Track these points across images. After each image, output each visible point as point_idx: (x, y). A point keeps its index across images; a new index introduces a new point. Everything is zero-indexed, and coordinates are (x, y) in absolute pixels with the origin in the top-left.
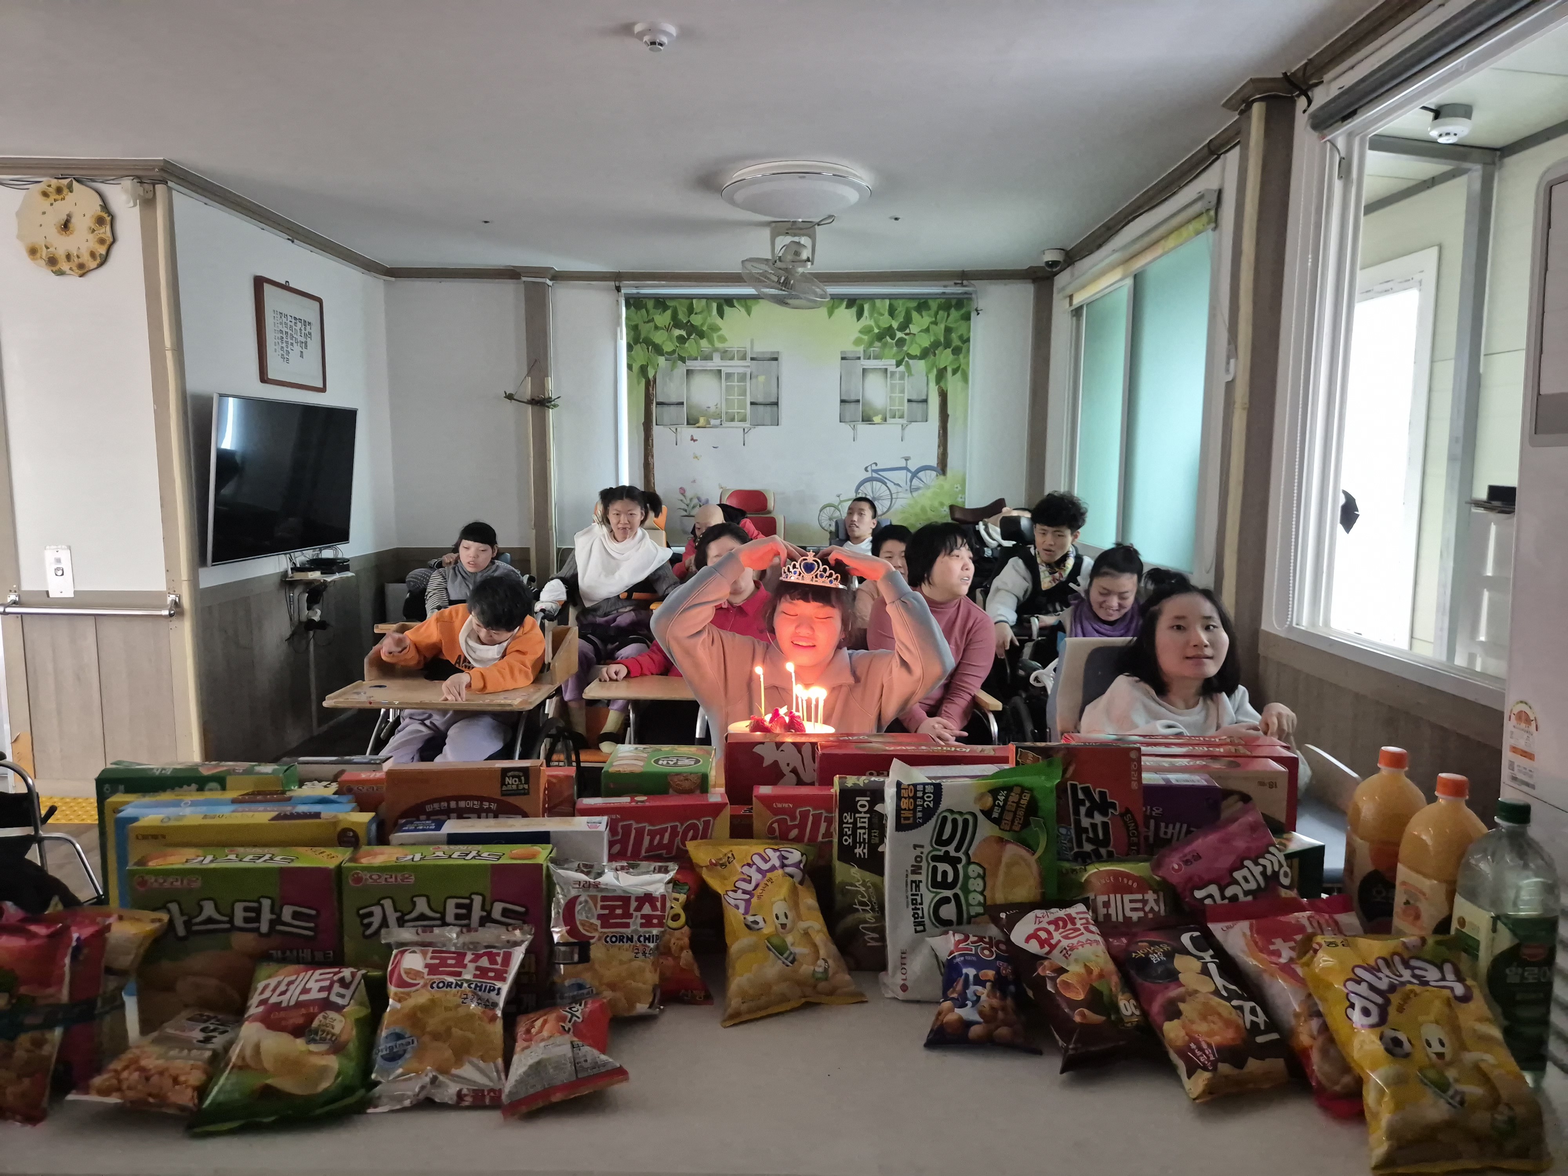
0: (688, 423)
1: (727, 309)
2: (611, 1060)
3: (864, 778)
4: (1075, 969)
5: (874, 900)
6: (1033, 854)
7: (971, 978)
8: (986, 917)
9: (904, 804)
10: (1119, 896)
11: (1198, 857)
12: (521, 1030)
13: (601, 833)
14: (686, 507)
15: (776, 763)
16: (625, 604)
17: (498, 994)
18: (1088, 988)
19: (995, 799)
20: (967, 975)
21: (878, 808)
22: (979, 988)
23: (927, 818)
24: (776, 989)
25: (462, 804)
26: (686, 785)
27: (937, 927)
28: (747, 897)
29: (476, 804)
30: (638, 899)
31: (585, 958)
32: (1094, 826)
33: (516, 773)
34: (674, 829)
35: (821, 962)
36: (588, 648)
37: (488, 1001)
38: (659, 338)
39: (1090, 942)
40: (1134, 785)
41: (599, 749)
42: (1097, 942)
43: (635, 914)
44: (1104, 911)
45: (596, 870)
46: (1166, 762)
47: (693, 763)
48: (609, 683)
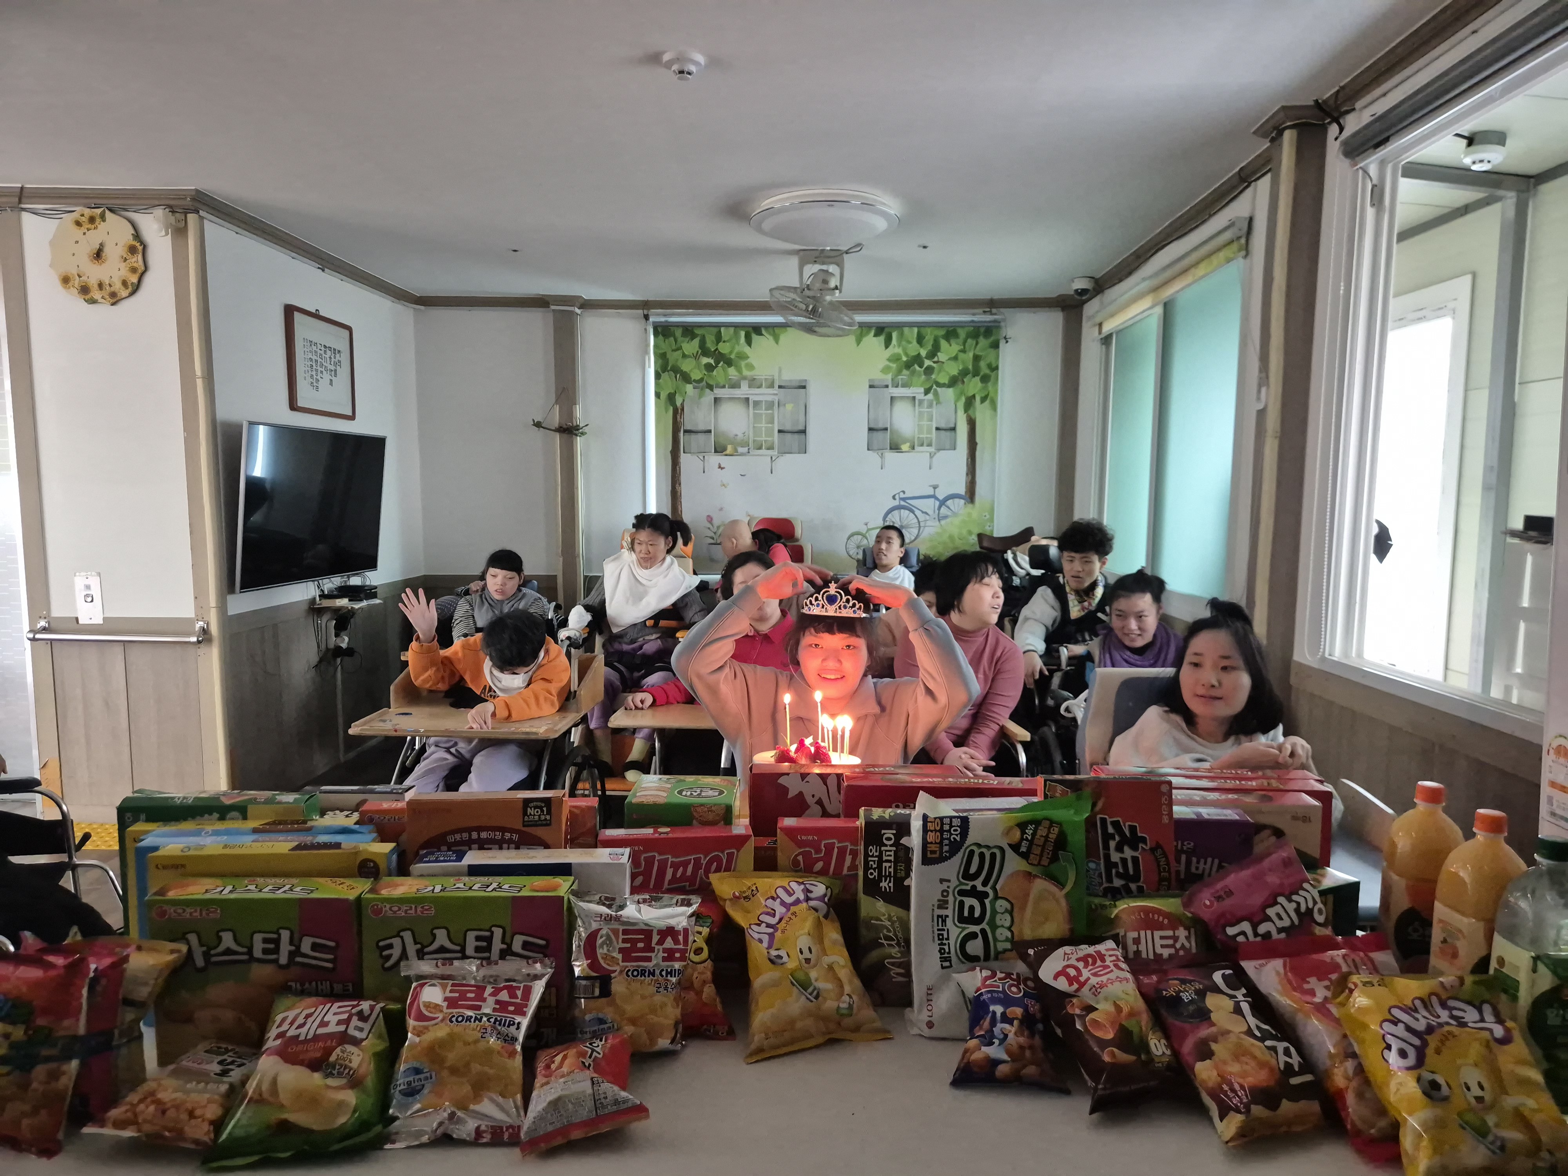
0: (716, 451)
1: (755, 337)
2: (631, 1097)
3: (890, 810)
4: (1104, 1007)
5: (900, 935)
6: (1062, 889)
7: (998, 1015)
8: (1014, 954)
9: (931, 837)
10: (1149, 933)
11: (1230, 893)
12: (540, 1066)
13: (622, 864)
14: (713, 535)
15: (801, 793)
16: (652, 631)
17: (518, 1028)
18: (1117, 1027)
19: (1023, 832)
20: (994, 1013)
21: (904, 841)
22: (1007, 1026)
23: (953, 852)
24: (799, 1025)
25: (484, 835)
26: (710, 817)
27: (963, 963)
28: (771, 930)
29: (498, 835)
30: (660, 932)
31: (606, 992)
32: (1124, 861)
33: (539, 804)
34: (697, 861)
35: (846, 998)
36: (614, 676)
37: (507, 1035)
38: (687, 366)
39: (1121, 980)
40: (1165, 819)
41: (624, 777)
42: (1127, 980)
43: (657, 947)
44: (1135, 948)
45: (618, 902)
46: (1197, 795)
47: (717, 794)
48: (634, 712)
